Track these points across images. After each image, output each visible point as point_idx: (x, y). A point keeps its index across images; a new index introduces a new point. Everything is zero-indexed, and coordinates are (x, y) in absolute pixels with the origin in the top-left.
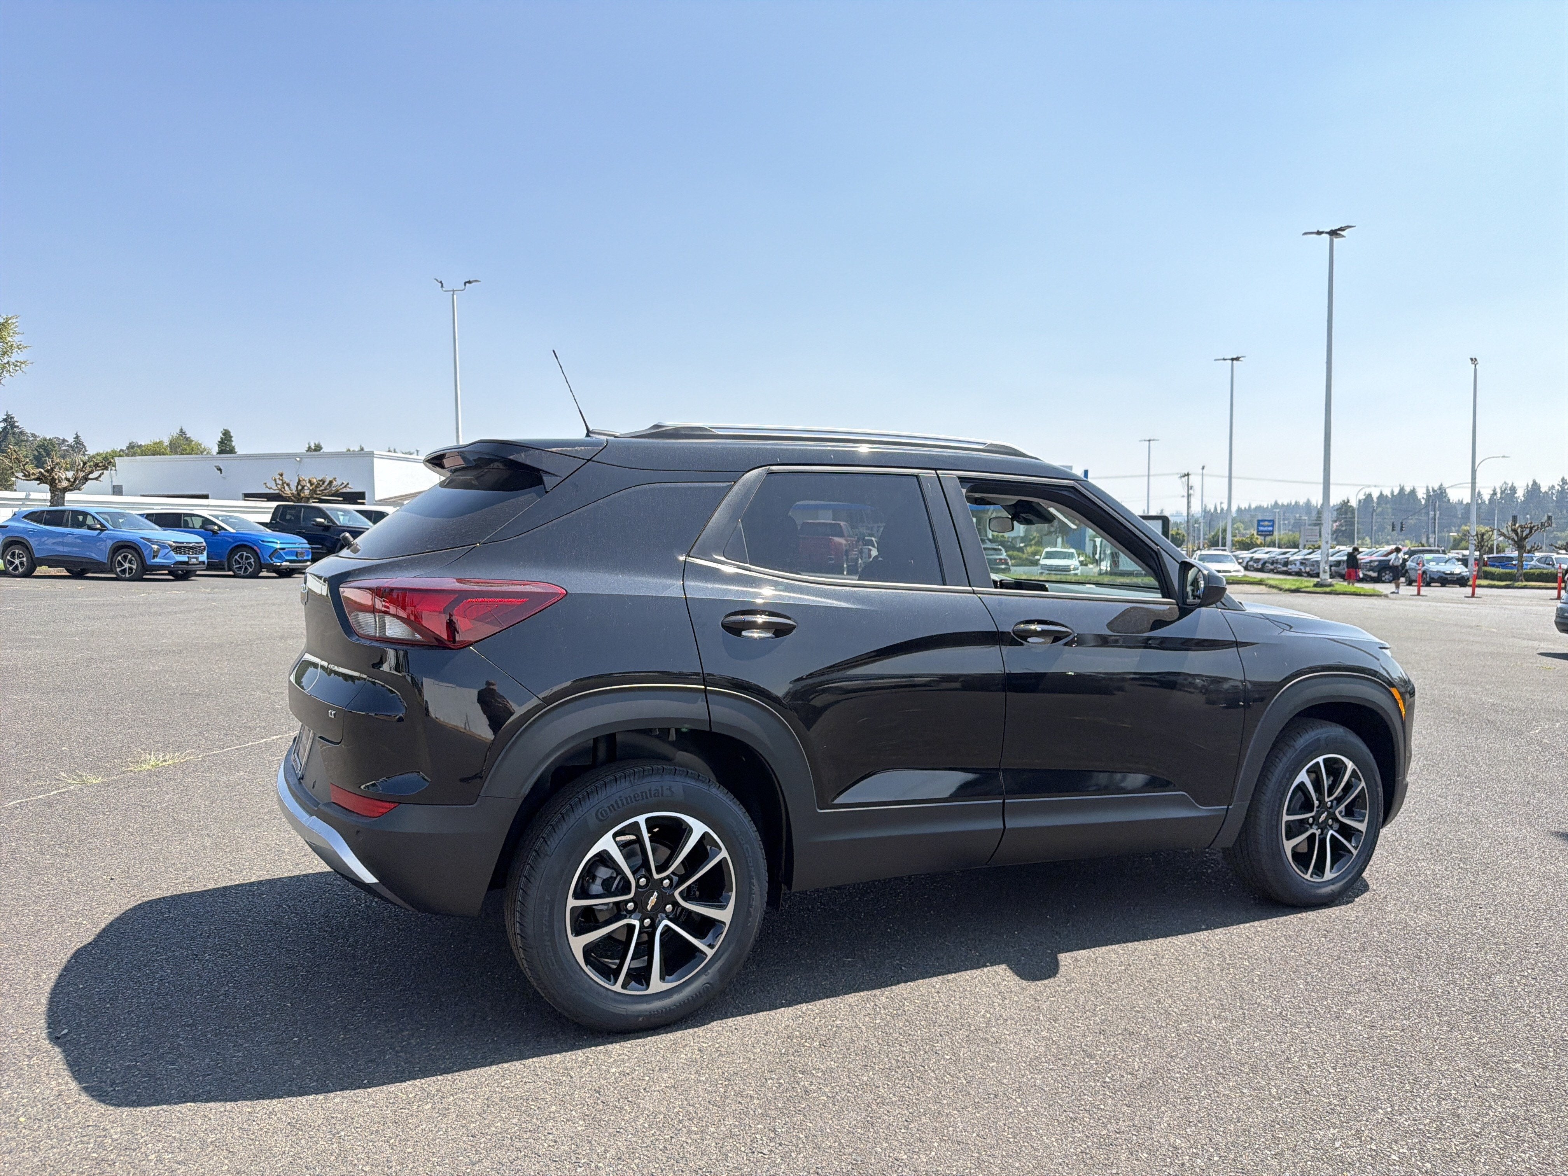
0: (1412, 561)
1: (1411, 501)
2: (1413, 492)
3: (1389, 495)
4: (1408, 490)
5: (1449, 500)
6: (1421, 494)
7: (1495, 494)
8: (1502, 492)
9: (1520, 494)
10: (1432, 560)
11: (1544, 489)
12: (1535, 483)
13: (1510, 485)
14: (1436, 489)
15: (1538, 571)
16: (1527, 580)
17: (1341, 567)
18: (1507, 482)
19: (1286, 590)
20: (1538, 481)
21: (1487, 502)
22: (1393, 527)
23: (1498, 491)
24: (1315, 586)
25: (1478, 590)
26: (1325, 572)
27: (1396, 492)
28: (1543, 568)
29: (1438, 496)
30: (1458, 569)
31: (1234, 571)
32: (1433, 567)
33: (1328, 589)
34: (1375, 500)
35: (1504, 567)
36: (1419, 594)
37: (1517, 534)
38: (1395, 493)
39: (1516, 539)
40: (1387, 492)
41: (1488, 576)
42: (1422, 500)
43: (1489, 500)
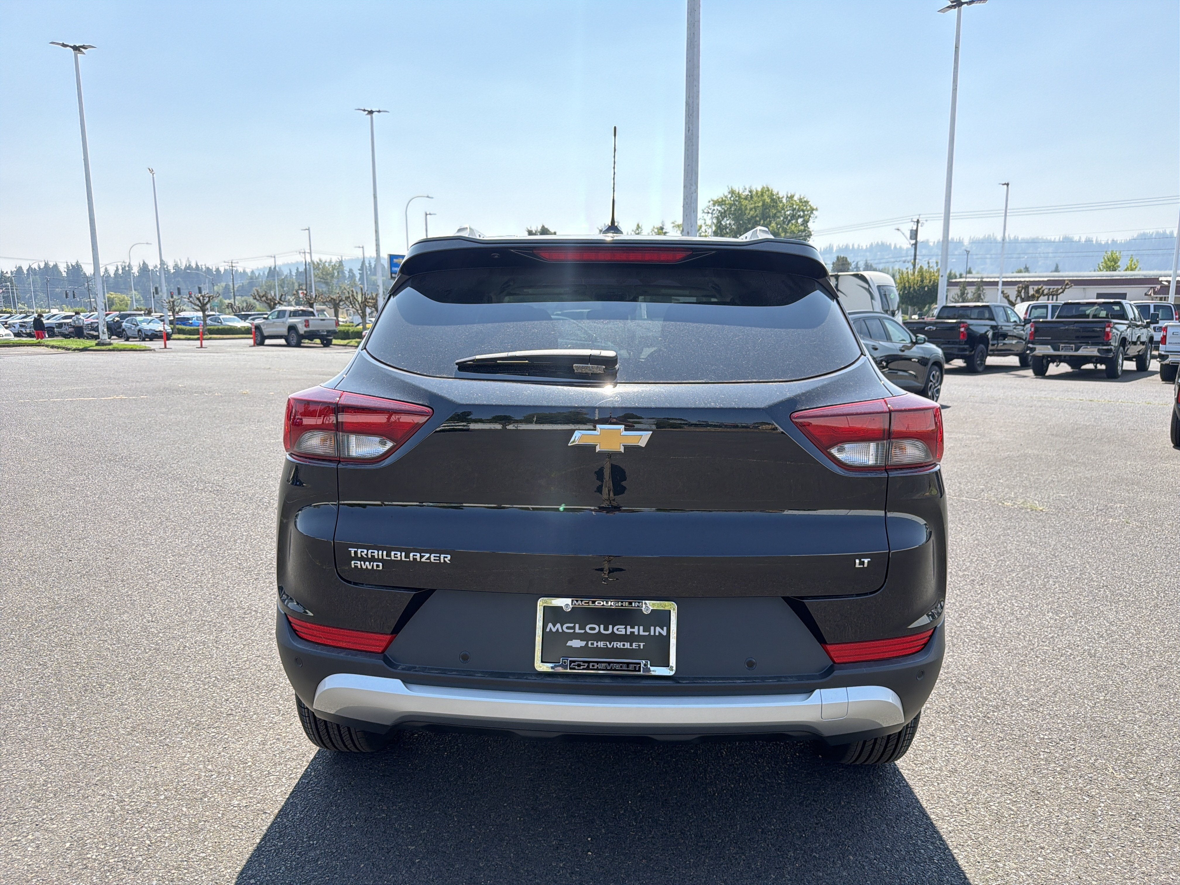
0: (126, 322)
1: (55, 273)
2: (56, 266)
3: (37, 268)
4: (51, 264)
5: (85, 274)
6: (62, 268)
7: (117, 269)
8: (123, 269)
9: (135, 270)
10: (143, 321)
11: (151, 268)
12: (144, 263)
13: (127, 264)
14: (74, 264)
15: (216, 327)
16: (210, 334)
17: (63, 328)
18: (126, 261)
19: (75, 350)
20: (146, 262)
21: (112, 275)
22: (67, 295)
23: (120, 268)
24: (97, 345)
25: (204, 342)
26: (104, 333)
27: (42, 265)
28: (215, 325)
29: (76, 270)
30: (159, 327)
31: (5, 335)
32: (145, 326)
33: (111, 347)
34: (25, 272)
35: (184, 324)
36: (165, 347)
37: (200, 301)
38: (42, 267)
39: (200, 305)
40: (35, 266)
41: (181, 332)
42: (63, 273)
43: (114, 274)
